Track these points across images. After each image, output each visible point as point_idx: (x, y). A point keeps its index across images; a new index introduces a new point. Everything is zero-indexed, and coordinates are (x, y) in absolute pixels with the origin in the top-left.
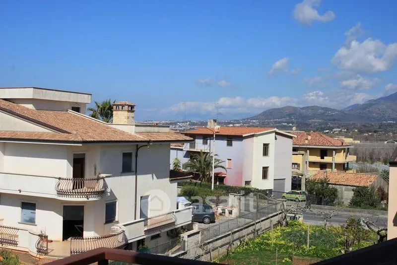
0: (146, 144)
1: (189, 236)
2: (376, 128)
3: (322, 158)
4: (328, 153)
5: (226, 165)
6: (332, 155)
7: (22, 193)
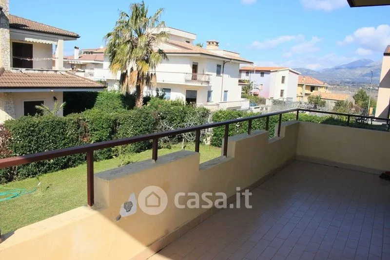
0: (229, 60)
1: (255, 108)
2: (338, 83)
3: (312, 91)
4: (315, 88)
5: (260, 87)
6: (317, 90)
7: (164, 82)
